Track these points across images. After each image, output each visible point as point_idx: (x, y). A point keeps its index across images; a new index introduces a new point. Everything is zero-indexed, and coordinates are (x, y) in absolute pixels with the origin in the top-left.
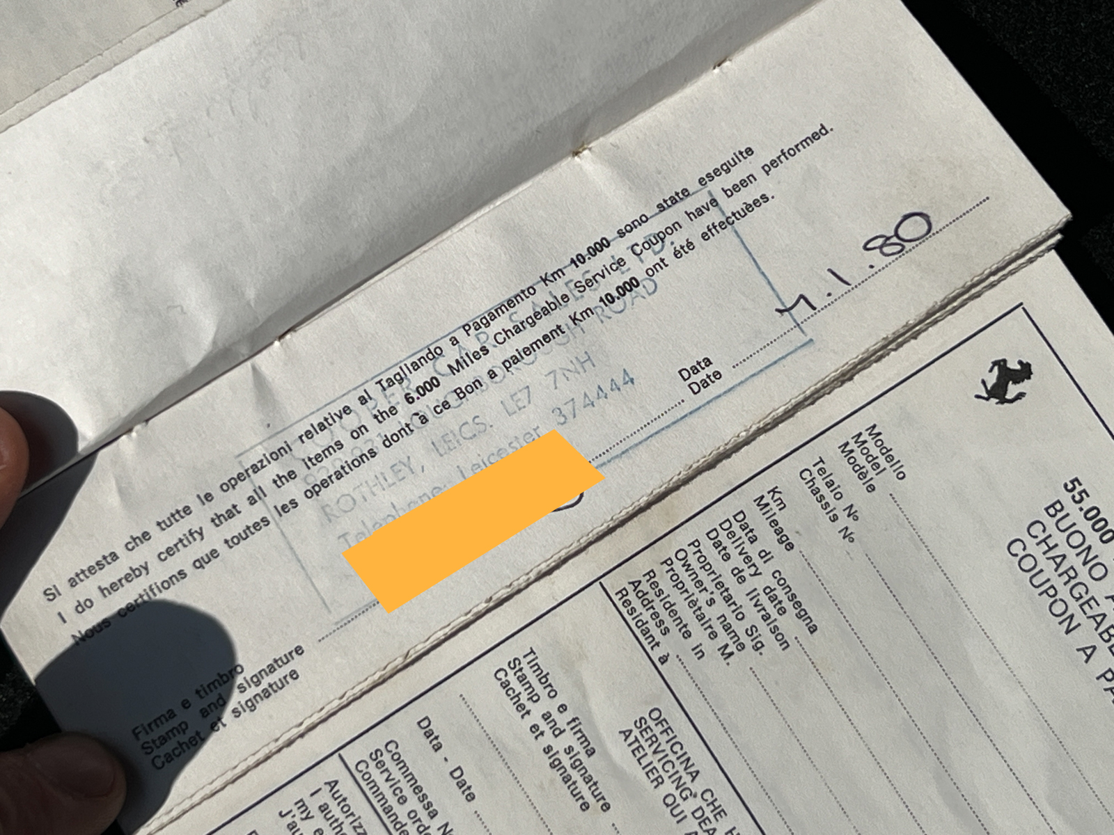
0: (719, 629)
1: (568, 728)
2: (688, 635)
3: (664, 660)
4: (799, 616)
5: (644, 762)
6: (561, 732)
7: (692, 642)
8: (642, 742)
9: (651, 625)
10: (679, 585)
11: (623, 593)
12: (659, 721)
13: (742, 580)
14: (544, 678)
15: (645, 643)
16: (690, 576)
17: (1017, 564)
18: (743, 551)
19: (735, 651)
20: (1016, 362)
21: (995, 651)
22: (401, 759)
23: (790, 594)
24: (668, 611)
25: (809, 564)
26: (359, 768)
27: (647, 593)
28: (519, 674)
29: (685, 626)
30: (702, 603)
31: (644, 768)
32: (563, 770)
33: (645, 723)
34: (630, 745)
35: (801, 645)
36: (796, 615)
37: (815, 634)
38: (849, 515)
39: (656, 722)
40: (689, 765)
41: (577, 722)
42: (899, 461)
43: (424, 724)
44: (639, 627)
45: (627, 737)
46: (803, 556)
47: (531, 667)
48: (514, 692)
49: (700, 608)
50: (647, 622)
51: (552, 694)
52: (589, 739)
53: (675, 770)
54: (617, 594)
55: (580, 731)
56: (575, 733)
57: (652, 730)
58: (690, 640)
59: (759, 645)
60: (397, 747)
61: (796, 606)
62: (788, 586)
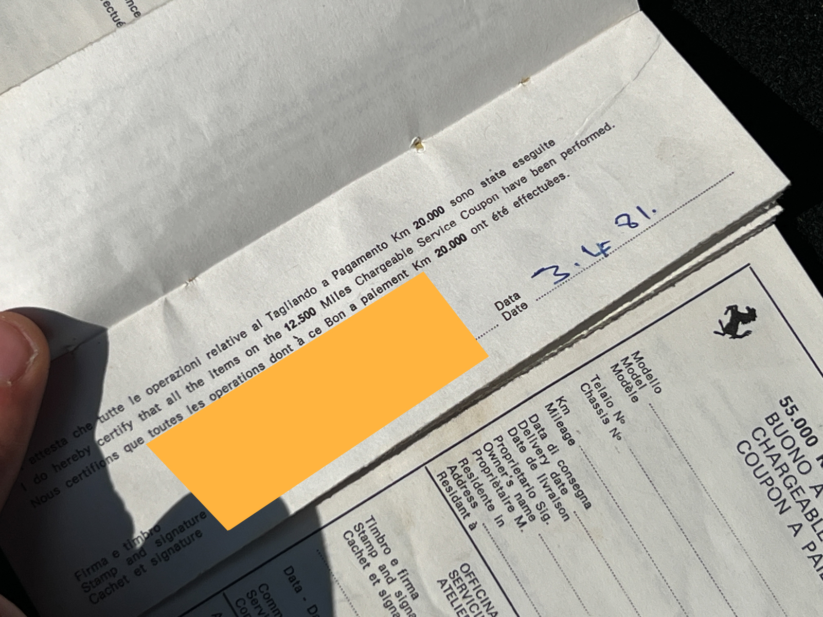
0: (515, 503)
1: (398, 577)
2: (491, 508)
3: (473, 527)
4: (577, 496)
5: (456, 604)
6: (393, 580)
7: (495, 514)
8: (455, 588)
9: (464, 500)
10: (485, 470)
11: (443, 475)
12: (468, 573)
13: (534, 467)
14: (381, 539)
15: (459, 514)
16: (494, 463)
17: (744, 459)
18: (536, 445)
19: (528, 521)
20: (745, 308)
21: (726, 525)
22: (271, 598)
23: (571, 478)
24: (477, 489)
25: (586, 456)
26: (239, 604)
27: (461, 476)
28: (362, 535)
29: (490, 501)
30: (503, 484)
31: (455, 609)
32: (393, 610)
33: (457, 575)
34: (445, 591)
35: (578, 518)
36: (575, 494)
37: (589, 509)
38: (618, 419)
39: (466, 574)
40: (490, 607)
41: (405, 573)
42: (656, 379)
43: (289, 572)
44: (454, 502)
45: (443, 585)
46: (582, 450)
47: (372, 530)
48: (358, 549)
49: (501, 488)
50: (461, 498)
51: (387, 551)
52: (414, 586)
53: (479, 611)
54: (438, 476)
55: (407, 580)
56: (403, 581)
57: (462, 581)
58: (493, 512)
59: (546, 517)
60: (268, 589)
61: (575, 488)
62: (570, 473)
